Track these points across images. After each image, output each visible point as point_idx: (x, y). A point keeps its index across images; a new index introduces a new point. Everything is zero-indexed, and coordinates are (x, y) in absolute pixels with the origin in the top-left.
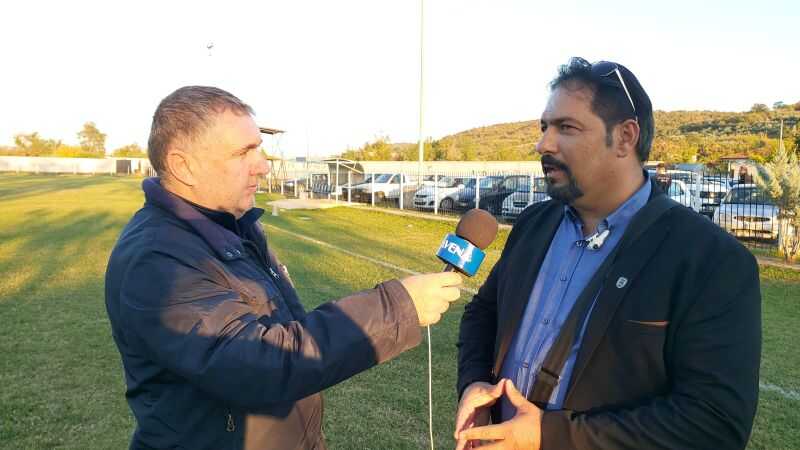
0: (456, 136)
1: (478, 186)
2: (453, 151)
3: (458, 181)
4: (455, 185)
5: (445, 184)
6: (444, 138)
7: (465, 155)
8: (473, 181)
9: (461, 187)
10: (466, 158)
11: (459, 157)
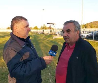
0: (90, 23)
1: (94, 33)
2: (89, 26)
3: (90, 32)
4: (89, 33)
5: (87, 33)
6: (87, 24)
7: (91, 27)
8: (93, 32)
9: (90, 33)
10: (91, 28)
11: (90, 27)
